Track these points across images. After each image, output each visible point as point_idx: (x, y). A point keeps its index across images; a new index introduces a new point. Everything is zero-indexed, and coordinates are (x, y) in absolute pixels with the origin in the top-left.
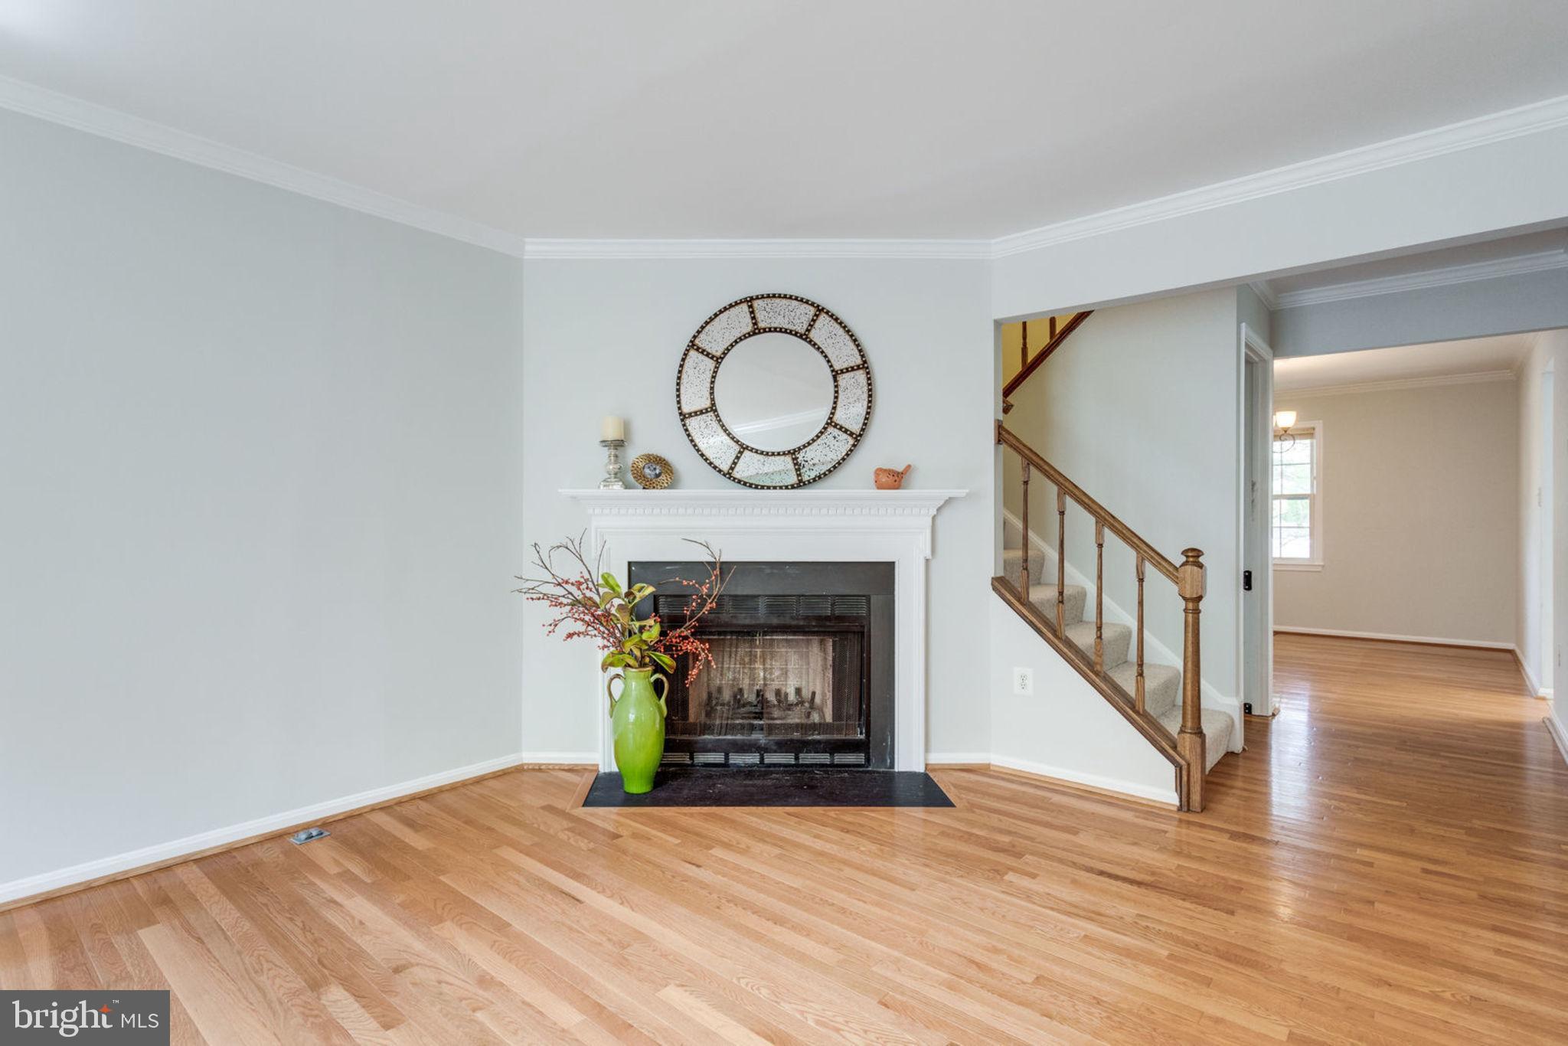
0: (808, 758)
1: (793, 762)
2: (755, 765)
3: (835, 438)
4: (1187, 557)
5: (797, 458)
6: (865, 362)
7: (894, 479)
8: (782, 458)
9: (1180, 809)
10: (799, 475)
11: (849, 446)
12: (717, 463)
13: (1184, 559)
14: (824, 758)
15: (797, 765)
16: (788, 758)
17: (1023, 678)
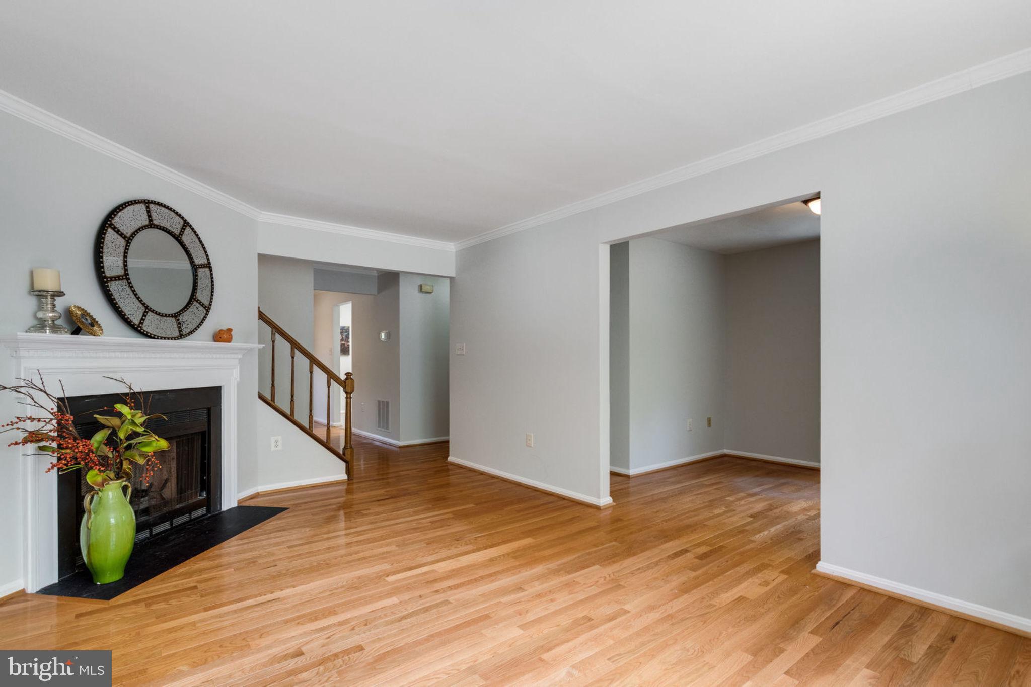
0: (178, 521)
1: (169, 527)
2: (147, 538)
3: (197, 308)
4: (347, 376)
5: (178, 320)
6: (209, 263)
7: (224, 336)
8: (171, 319)
9: (348, 479)
10: (180, 331)
11: (203, 315)
12: (132, 318)
13: (346, 377)
14: (185, 518)
15: (172, 528)
16: (166, 526)
17: (276, 442)
